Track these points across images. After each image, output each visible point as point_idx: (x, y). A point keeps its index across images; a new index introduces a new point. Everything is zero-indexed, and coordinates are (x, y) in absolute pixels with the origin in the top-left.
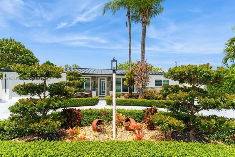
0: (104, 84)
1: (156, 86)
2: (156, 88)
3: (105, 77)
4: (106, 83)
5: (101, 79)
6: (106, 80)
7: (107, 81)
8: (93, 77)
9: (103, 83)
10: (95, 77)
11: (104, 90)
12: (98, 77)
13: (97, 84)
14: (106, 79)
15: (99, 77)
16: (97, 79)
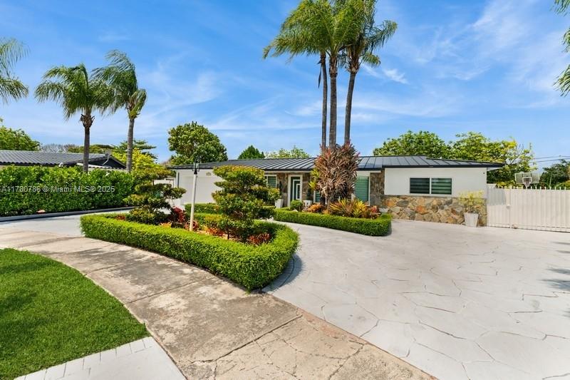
0: (299, 186)
1: (411, 192)
2: (412, 197)
3: (299, 174)
4: (301, 184)
5: (292, 178)
6: (301, 180)
7: (304, 180)
8: (279, 174)
9: (297, 185)
10: (284, 175)
11: (298, 198)
12: (288, 174)
13: (287, 186)
14: (301, 176)
15: (290, 174)
16: (287, 178)
